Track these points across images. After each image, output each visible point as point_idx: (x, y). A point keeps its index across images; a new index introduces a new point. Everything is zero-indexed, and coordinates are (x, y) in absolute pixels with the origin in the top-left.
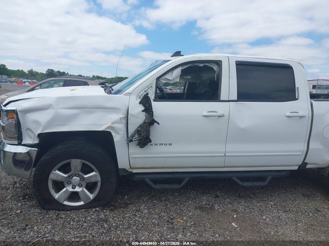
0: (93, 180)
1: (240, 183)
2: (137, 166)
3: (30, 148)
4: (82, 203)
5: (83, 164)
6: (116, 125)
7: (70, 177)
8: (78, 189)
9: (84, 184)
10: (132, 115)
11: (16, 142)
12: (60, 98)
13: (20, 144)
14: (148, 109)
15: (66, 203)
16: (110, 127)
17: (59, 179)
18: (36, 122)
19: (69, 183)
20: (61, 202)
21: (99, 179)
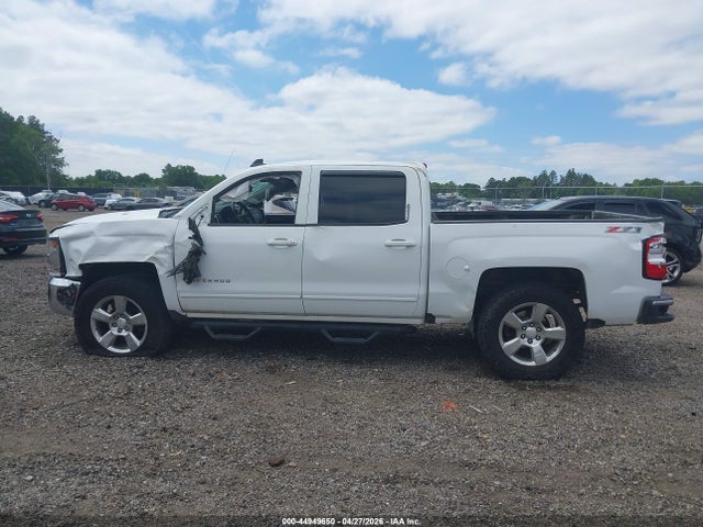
0: (139, 323)
1: (329, 337)
2: (190, 308)
3: (72, 282)
4: (128, 351)
5: (128, 302)
6: (160, 256)
7: (115, 317)
8: (124, 333)
9: (131, 327)
10: (178, 243)
11: (59, 274)
12: (103, 224)
13: (63, 277)
14: (197, 236)
15: (111, 349)
16: (152, 258)
17: (102, 319)
18: (78, 251)
19: (115, 325)
20: (105, 346)
21: (145, 322)
